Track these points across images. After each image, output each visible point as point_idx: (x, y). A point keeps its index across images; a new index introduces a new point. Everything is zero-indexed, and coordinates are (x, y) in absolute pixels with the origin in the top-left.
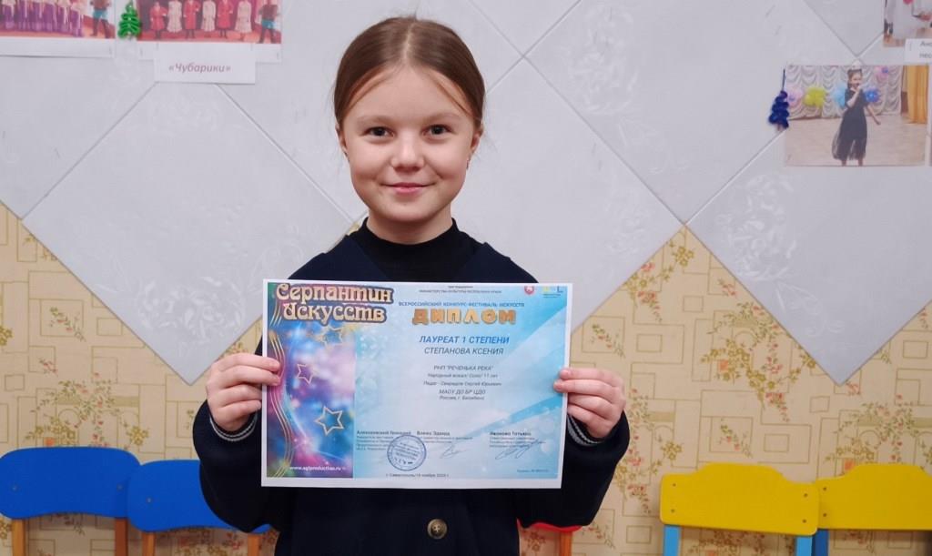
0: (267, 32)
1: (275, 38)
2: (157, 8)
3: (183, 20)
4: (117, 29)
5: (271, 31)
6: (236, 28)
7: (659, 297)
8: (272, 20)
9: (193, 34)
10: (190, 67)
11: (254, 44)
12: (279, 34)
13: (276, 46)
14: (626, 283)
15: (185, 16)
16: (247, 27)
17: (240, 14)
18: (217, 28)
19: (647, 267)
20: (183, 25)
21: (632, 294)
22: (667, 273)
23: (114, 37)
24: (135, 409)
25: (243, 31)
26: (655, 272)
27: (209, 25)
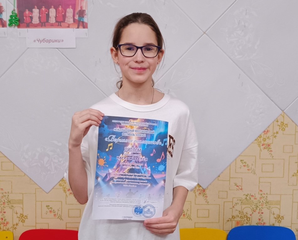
0: (81, 23)
1: (85, 26)
2: (27, 12)
3: (40, 18)
4: (8, 23)
5: (83, 22)
6: (66, 22)
7: (272, 146)
8: (83, 17)
9: (45, 24)
10: (44, 40)
11: (75, 29)
12: (87, 24)
13: (85, 30)
14: (256, 140)
15: (40, 16)
16: (71, 21)
17: (67, 14)
18: (56, 21)
19: (266, 132)
20: (40, 21)
21: (259, 145)
22: (275, 134)
23: (6, 27)
24: (21, 205)
25: (69, 23)
26: (269, 134)
27: (52, 20)
